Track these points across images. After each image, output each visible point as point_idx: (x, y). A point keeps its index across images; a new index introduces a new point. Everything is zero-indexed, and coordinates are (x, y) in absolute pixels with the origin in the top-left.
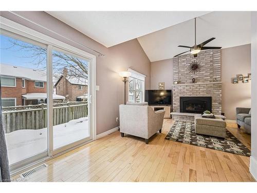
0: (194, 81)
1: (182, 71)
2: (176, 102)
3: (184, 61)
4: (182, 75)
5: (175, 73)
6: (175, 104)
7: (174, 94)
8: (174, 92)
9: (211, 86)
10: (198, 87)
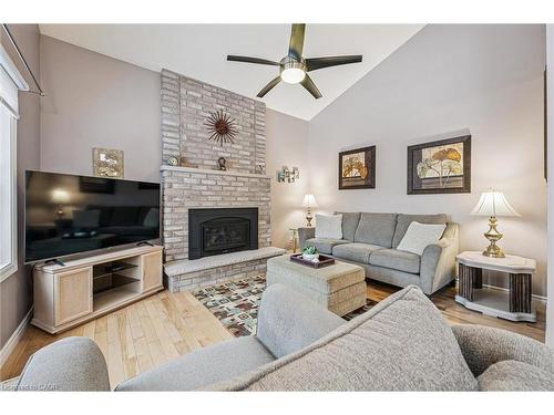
0: (222, 164)
1: (190, 127)
2: (176, 228)
3: (195, 100)
4: (189, 140)
5: (171, 129)
6: (172, 234)
7: (171, 199)
8: (167, 192)
9: (256, 184)
10: (234, 184)
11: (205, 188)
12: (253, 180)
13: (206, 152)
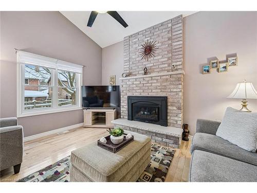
0: (146, 71)
1: (133, 57)
2: (124, 104)
3: (135, 43)
4: (133, 63)
6: (123, 107)
8: (122, 89)
9: (167, 79)
10: (150, 82)
11: (135, 86)
12: (164, 77)
13: (140, 67)
